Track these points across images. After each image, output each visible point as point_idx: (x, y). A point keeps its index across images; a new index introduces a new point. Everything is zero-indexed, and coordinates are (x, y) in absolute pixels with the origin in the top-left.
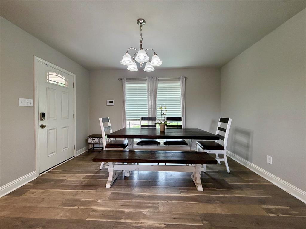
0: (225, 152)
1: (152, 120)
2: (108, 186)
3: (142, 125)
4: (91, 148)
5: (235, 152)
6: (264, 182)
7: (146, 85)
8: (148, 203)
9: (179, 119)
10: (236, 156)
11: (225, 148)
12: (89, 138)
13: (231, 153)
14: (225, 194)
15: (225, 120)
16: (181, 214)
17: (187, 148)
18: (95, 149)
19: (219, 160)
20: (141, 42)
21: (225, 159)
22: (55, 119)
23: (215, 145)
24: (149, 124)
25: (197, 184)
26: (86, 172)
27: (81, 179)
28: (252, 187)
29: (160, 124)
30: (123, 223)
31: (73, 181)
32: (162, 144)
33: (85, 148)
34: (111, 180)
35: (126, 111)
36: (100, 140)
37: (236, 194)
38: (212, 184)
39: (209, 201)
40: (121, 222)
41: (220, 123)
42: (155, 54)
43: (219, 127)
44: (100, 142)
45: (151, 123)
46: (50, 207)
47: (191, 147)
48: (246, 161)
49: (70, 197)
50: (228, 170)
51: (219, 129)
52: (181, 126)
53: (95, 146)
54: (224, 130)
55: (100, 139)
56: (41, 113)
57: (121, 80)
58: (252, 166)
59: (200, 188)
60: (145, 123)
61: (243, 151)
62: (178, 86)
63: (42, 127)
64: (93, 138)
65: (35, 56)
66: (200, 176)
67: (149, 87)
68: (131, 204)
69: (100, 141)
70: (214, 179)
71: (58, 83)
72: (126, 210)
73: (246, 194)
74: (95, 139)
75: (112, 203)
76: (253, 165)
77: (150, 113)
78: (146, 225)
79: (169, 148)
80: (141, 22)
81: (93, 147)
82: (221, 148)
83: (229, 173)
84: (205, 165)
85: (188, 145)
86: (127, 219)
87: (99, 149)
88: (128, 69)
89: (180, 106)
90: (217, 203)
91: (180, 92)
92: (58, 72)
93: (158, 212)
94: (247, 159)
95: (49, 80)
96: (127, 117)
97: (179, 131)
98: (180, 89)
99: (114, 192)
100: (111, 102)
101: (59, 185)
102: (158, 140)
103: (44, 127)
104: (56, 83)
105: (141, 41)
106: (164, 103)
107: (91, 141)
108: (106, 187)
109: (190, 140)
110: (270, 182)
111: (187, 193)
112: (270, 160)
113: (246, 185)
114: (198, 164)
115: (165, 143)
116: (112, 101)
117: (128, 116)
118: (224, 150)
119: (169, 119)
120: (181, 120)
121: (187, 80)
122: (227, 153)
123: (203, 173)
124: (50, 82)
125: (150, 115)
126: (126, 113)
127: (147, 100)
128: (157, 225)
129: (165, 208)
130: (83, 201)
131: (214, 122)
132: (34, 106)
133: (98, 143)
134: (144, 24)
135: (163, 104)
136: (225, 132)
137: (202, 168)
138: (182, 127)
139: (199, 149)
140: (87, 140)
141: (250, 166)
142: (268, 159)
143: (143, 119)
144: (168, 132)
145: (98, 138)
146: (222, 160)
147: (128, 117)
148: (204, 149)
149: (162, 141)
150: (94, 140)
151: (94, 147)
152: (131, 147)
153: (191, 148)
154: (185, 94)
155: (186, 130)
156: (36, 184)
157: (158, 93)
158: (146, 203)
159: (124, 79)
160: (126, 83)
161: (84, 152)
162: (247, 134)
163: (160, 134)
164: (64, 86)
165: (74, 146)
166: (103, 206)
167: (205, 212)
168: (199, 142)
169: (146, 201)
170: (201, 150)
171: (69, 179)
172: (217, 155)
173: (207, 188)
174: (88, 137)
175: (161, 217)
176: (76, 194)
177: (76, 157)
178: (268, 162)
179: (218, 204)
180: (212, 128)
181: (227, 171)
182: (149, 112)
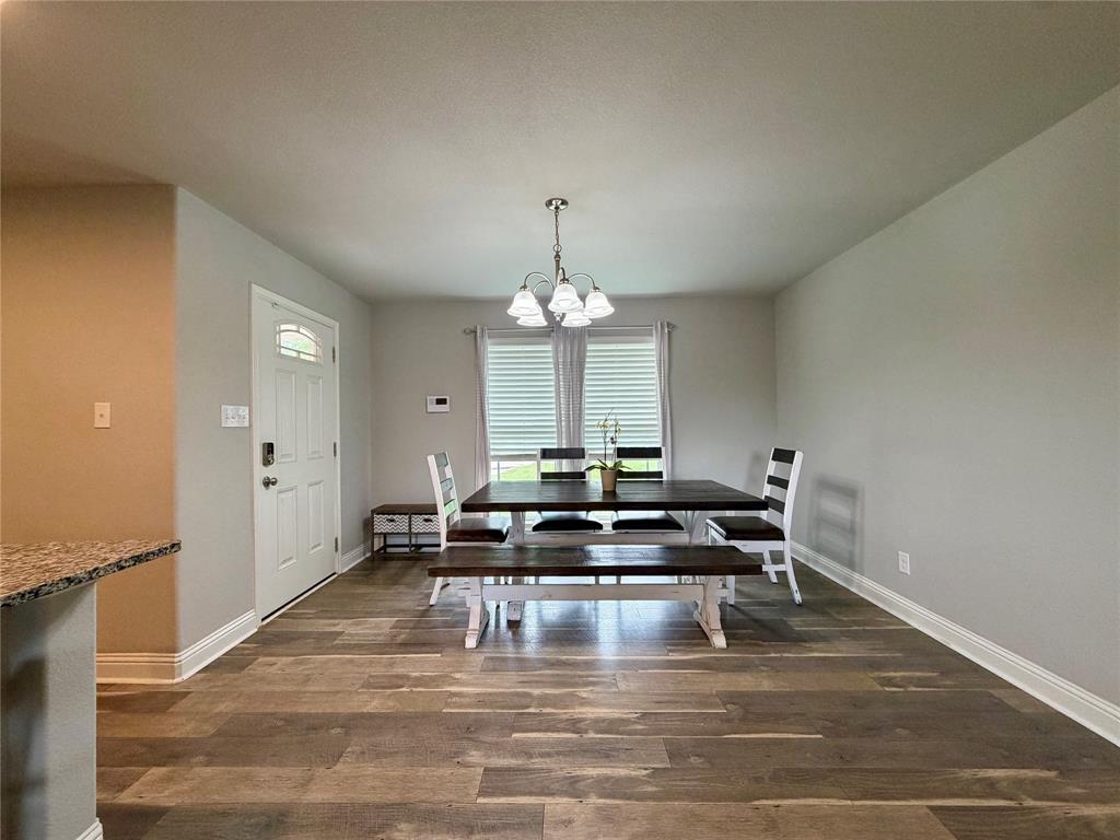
0: (784, 546)
1: (570, 458)
2: (471, 642)
3: (542, 474)
4: (381, 549)
5: (819, 549)
6: (889, 624)
7: (549, 348)
8: (587, 676)
9: (654, 453)
10: (823, 559)
11: (787, 534)
12: (377, 518)
13: (811, 553)
14: (784, 652)
15: (784, 456)
16: (672, 694)
17: (680, 538)
18: (389, 550)
19: (770, 569)
20: (557, 256)
21: (788, 567)
22: (294, 459)
23: (762, 527)
24: (561, 468)
25: (711, 630)
26: (392, 613)
27: (387, 630)
28: (855, 636)
29: (603, 469)
30: (535, 714)
31: (365, 635)
32: (608, 529)
33: (362, 547)
34: (477, 627)
35: (489, 430)
36: (410, 521)
37: (812, 651)
38: (751, 631)
39: (742, 667)
40: (529, 714)
41: (775, 463)
42: (596, 288)
43: (772, 474)
44: (410, 529)
45: (565, 466)
46: (338, 692)
47: (690, 533)
48: (846, 571)
49: (378, 671)
50: (798, 597)
51: (772, 480)
52: (660, 474)
53: (390, 541)
54: (783, 484)
55: (410, 518)
56: (264, 444)
57: (473, 335)
58: (865, 586)
59: (720, 641)
60: (551, 466)
61: (838, 542)
62: (647, 352)
63: (268, 483)
64: (389, 514)
65: (253, 286)
66: (719, 613)
67: (561, 355)
68: (544, 679)
69: (410, 525)
70: (756, 621)
71: (299, 352)
72: (536, 692)
73: (838, 651)
74: (395, 517)
75: (493, 679)
76: (867, 582)
77: (564, 435)
78: (593, 716)
79: (628, 537)
80: (557, 204)
81: (386, 546)
82: (775, 534)
83: (799, 605)
84: (731, 579)
85: (682, 529)
86: (544, 706)
87: (407, 550)
88: (519, 322)
89: (655, 411)
90: (763, 671)
91: (655, 370)
92: (301, 321)
93: (615, 693)
94: (851, 565)
95: (280, 347)
96: (492, 447)
97: (655, 487)
98: (654, 359)
99: (489, 655)
100: (441, 402)
101: (330, 644)
102: (593, 516)
103: (274, 483)
104: (294, 354)
105: (558, 252)
106: (613, 408)
107: (382, 524)
108: (467, 646)
109: (689, 512)
110: (906, 624)
111: (687, 652)
112: (905, 564)
113: (841, 632)
114: (712, 577)
115: (618, 525)
116: (445, 400)
117: (496, 444)
118: (784, 539)
119: (624, 453)
120: (660, 457)
121: (674, 334)
122: (793, 550)
123: (728, 608)
124: (283, 351)
125: (564, 441)
126: (489, 436)
127: (553, 395)
128: (617, 716)
129: (632, 684)
130: (416, 677)
131: (758, 460)
132: (251, 425)
133: (406, 530)
134: (562, 207)
135: (609, 411)
136: (786, 488)
137: (725, 589)
138: (665, 478)
139: (714, 540)
140: (368, 524)
141: (860, 587)
142: (901, 563)
143: (547, 454)
144: (626, 492)
145: (405, 514)
146: (781, 568)
147: (496, 447)
148: (727, 538)
149: (605, 518)
150: (392, 521)
151: (388, 543)
152: (518, 539)
153: (691, 536)
154: (669, 380)
155: (673, 484)
156: (264, 644)
157: (586, 371)
158: (580, 676)
159: (483, 330)
160: (488, 341)
161: (359, 561)
162: (849, 493)
163: (604, 498)
164: (312, 359)
165: (336, 540)
166: (473, 685)
167: (731, 689)
168: (715, 520)
169: (579, 673)
170: (722, 542)
171: (352, 630)
172: (767, 556)
173: (736, 642)
174: (373, 512)
175: (624, 700)
176: (392, 664)
177: (341, 575)
178: (901, 569)
179: (764, 674)
180: (753, 479)
181: (793, 600)
182: (559, 433)
